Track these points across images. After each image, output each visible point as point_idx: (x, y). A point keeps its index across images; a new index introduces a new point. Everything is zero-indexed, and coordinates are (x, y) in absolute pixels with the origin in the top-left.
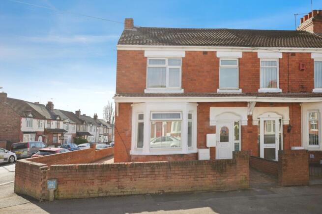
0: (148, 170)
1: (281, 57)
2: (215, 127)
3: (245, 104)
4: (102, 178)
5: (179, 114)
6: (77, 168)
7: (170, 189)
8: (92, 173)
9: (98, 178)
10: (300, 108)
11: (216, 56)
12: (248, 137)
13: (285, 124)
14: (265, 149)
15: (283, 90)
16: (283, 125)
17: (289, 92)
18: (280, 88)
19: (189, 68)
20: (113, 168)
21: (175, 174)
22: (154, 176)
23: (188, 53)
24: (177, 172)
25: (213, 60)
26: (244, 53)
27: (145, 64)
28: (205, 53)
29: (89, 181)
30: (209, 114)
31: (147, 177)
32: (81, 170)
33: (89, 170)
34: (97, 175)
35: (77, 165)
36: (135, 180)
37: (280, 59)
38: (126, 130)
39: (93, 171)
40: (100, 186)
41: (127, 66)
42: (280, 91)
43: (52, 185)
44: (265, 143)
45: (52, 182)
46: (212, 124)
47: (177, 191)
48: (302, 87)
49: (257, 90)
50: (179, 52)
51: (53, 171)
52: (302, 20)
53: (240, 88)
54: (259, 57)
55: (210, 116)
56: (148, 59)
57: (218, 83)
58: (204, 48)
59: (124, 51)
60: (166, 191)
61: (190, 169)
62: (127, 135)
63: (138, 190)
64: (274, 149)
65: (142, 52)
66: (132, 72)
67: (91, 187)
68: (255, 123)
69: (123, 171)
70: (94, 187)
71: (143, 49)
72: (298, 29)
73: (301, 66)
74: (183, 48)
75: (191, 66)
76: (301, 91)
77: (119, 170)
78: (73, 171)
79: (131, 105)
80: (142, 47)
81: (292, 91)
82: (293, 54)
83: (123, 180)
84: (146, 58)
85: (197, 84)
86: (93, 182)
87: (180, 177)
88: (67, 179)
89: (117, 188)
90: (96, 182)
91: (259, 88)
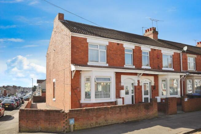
0: (119, 110)
1: (150, 51)
2: (123, 86)
3: (136, 74)
4: (97, 116)
5: (110, 79)
6: (84, 110)
7: (128, 120)
8: (92, 113)
9: (95, 116)
10: (158, 77)
11: (123, 47)
12: (138, 91)
13: (152, 85)
14: (144, 98)
15: (151, 68)
16: (152, 86)
17: (154, 69)
18: (150, 66)
19: (111, 52)
20: (102, 109)
21: (130, 111)
22: (121, 113)
23: (110, 43)
24: (130, 110)
25: (122, 49)
26: (135, 46)
27: (87, 47)
28: (118, 44)
29: (91, 118)
30: (121, 79)
31: (118, 114)
32: (86, 112)
33: (90, 111)
34: (94, 114)
35: (85, 108)
36: (113, 116)
37: (150, 52)
38: (78, 88)
39: (93, 112)
40: (96, 121)
41: (77, 47)
42: (150, 68)
43: (72, 122)
44: (144, 95)
45: (72, 120)
46: (122, 84)
47: (131, 120)
48: (158, 67)
49: (141, 67)
50: (105, 42)
51: (71, 113)
52: (146, 31)
53: (134, 65)
54: (142, 49)
55: (121, 80)
56: (89, 44)
57: (125, 62)
58: (118, 41)
59: (75, 37)
60: (126, 121)
61: (136, 108)
62: (78, 91)
63: (114, 122)
64: (148, 98)
65: (86, 39)
66: (80, 51)
67: (92, 122)
68: (141, 84)
69: (107, 111)
70: (93, 121)
71: (86, 37)
72: (144, 36)
73: (158, 56)
74: (108, 40)
75: (111, 51)
76: (158, 69)
77: (105, 111)
78: (82, 112)
79: (81, 72)
80: (85, 36)
81: (155, 68)
82: (155, 50)
83: (107, 116)
84: (88, 43)
85: (115, 61)
86: (93, 119)
87: (132, 113)
88: (79, 118)
89: (104, 121)
90: (94, 118)
91: (142, 66)
